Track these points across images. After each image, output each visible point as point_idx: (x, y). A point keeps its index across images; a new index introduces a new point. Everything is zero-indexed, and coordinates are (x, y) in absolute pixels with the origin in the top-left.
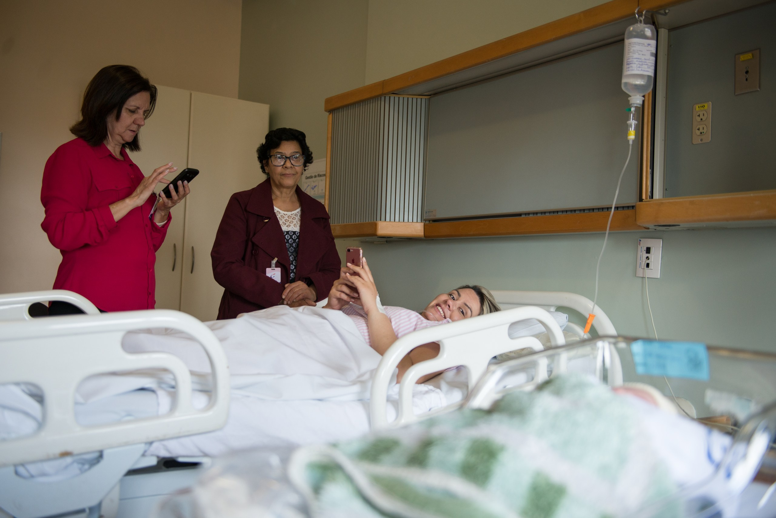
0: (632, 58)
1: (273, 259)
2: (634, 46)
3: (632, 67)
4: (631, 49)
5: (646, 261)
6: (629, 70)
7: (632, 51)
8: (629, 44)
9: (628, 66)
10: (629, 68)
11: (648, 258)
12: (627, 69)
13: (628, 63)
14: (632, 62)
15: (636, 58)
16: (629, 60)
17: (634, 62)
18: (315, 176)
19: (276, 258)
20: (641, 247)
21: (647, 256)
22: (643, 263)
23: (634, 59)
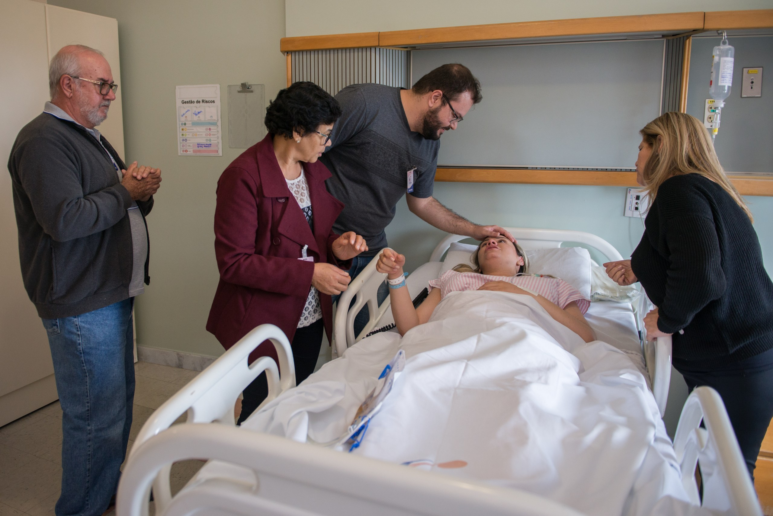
0: (727, 73)
1: (302, 247)
2: (728, 63)
3: (726, 80)
4: (725, 66)
5: (635, 206)
6: (723, 82)
7: (726, 67)
8: (725, 62)
9: (722, 79)
10: (724, 80)
11: (637, 203)
12: (722, 81)
13: (723, 76)
14: (726, 76)
15: (729, 73)
16: (723, 74)
17: (727, 76)
18: (198, 102)
19: (306, 245)
20: (631, 195)
21: (636, 202)
22: (633, 207)
23: (728, 74)
